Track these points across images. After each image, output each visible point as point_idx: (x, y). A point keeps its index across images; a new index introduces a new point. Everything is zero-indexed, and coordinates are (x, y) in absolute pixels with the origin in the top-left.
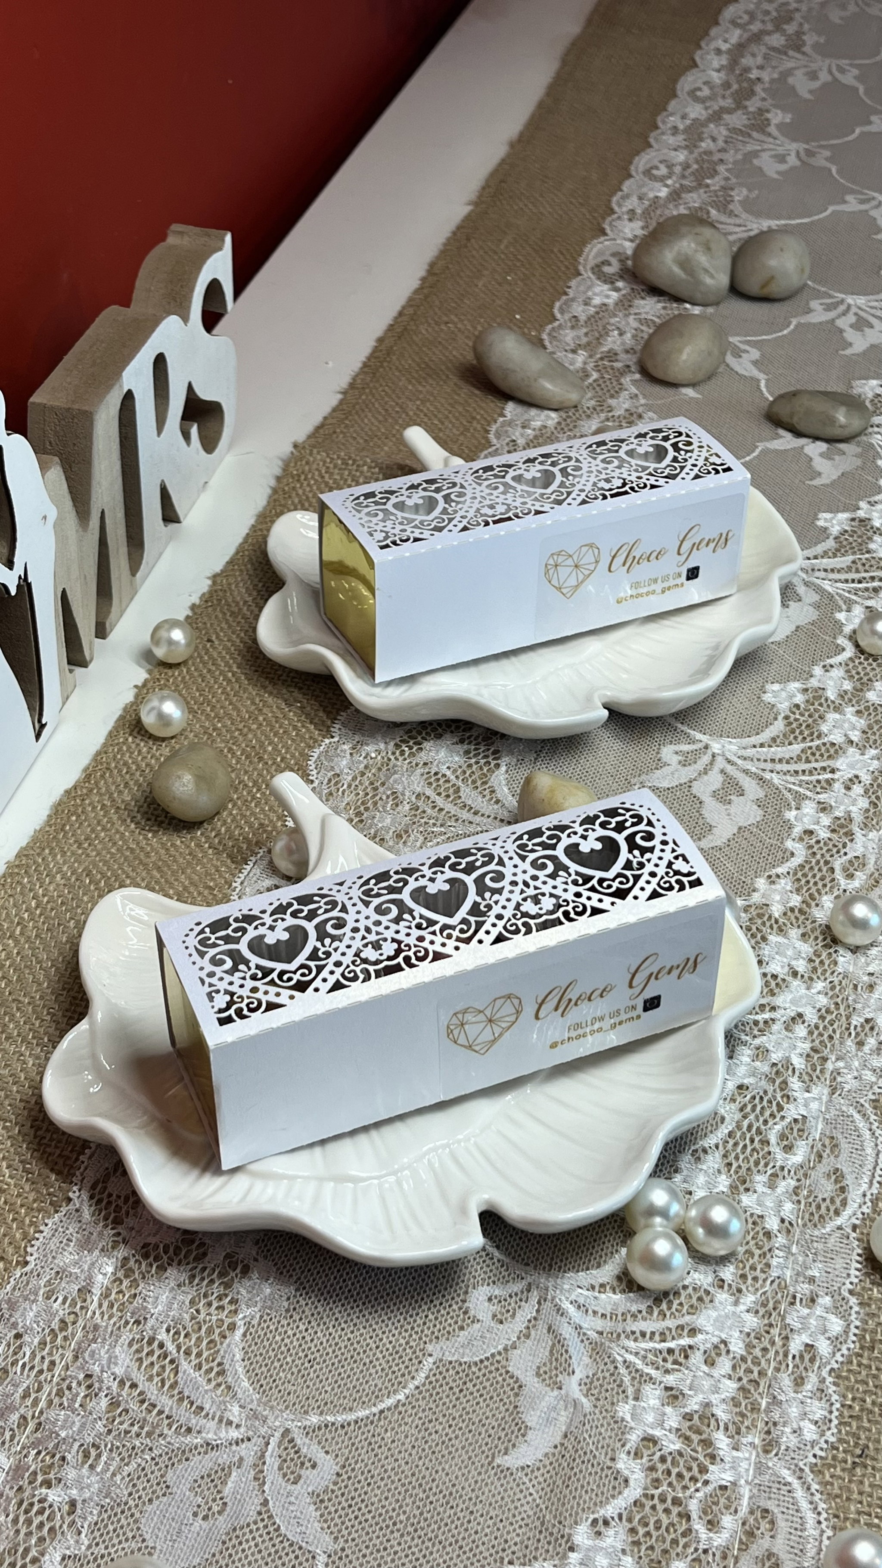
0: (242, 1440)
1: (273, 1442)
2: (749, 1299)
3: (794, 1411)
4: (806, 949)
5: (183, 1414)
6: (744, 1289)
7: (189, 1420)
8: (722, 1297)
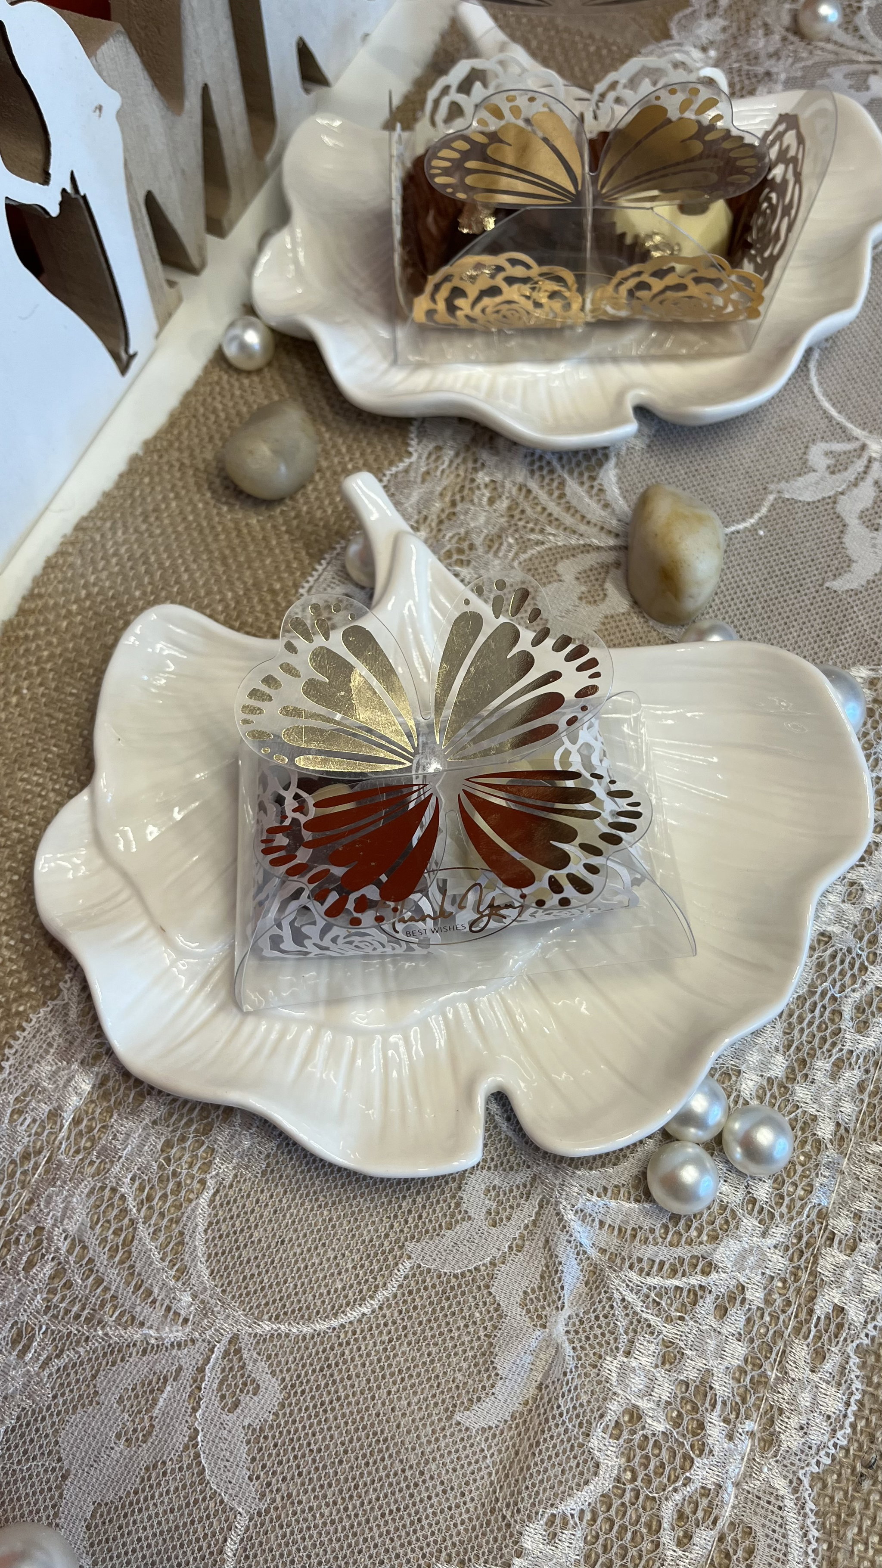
0: (186, 1342)
1: (219, 1349)
3: (805, 1399)
5: (129, 1298)
7: (134, 1306)
8: (749, 1223)
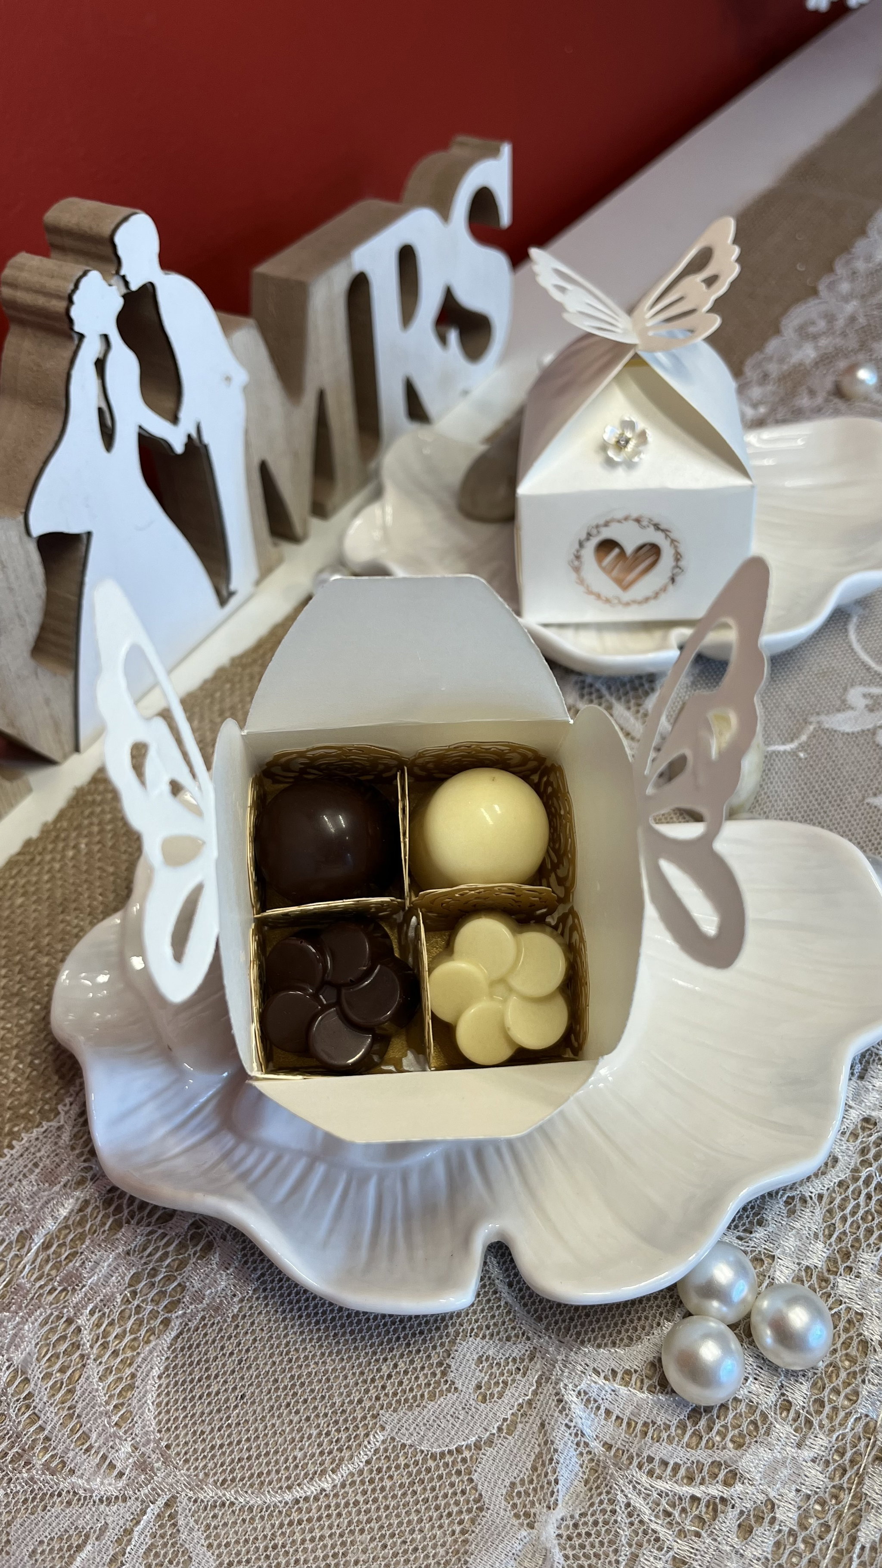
0: (117, 1498)
1: (153, 1510)
2: (820, 1443)
5: (63, 1441)
6: (816, 1424)
8: (783, 1429)
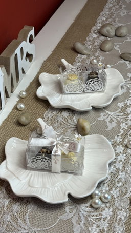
3: (118, 229)
4: (123, 148)
6: (110, 208)
7: (19, 229)
8: (107, 209)
